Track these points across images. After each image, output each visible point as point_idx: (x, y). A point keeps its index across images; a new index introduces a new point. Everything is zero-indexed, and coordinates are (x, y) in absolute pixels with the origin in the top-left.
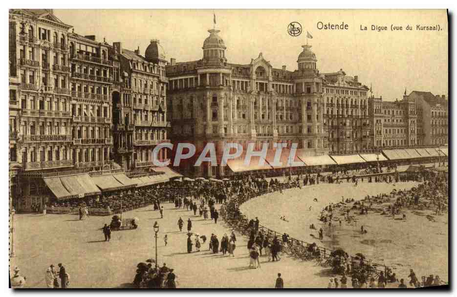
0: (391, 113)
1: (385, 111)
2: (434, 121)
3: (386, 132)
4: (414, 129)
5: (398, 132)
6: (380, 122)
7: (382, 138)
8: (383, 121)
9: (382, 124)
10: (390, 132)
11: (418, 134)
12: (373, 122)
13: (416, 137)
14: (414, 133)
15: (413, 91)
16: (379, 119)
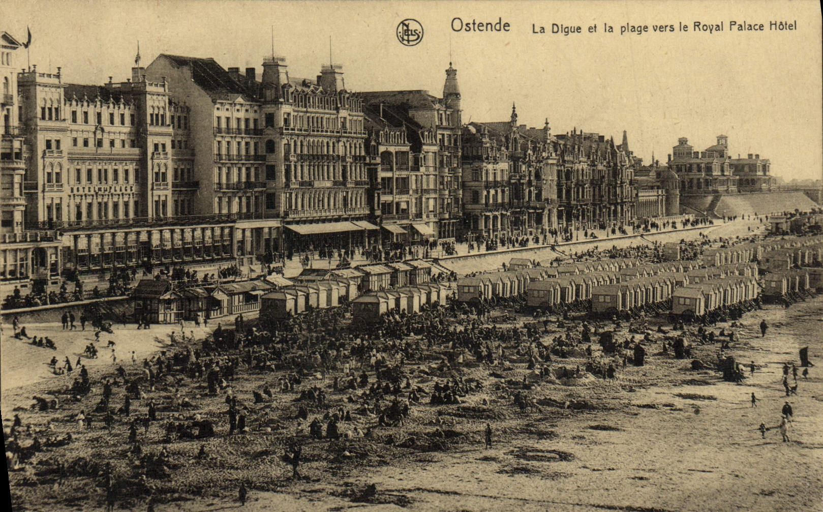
0: (92, 119)
1: (74, 113)
2: (224, 144)
3: (79, 179)
4: (163, 170)
5: (116, 178)
6: (58, 147)
7: (64, 195)
8: (66, 145)
9: (65, 154)
10: (89, 178)
11: (174, 185)
12: (32, 149)
13: (169, 193)
14: (164, 179)
15: (162, 56)
16: (53, 136)
